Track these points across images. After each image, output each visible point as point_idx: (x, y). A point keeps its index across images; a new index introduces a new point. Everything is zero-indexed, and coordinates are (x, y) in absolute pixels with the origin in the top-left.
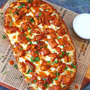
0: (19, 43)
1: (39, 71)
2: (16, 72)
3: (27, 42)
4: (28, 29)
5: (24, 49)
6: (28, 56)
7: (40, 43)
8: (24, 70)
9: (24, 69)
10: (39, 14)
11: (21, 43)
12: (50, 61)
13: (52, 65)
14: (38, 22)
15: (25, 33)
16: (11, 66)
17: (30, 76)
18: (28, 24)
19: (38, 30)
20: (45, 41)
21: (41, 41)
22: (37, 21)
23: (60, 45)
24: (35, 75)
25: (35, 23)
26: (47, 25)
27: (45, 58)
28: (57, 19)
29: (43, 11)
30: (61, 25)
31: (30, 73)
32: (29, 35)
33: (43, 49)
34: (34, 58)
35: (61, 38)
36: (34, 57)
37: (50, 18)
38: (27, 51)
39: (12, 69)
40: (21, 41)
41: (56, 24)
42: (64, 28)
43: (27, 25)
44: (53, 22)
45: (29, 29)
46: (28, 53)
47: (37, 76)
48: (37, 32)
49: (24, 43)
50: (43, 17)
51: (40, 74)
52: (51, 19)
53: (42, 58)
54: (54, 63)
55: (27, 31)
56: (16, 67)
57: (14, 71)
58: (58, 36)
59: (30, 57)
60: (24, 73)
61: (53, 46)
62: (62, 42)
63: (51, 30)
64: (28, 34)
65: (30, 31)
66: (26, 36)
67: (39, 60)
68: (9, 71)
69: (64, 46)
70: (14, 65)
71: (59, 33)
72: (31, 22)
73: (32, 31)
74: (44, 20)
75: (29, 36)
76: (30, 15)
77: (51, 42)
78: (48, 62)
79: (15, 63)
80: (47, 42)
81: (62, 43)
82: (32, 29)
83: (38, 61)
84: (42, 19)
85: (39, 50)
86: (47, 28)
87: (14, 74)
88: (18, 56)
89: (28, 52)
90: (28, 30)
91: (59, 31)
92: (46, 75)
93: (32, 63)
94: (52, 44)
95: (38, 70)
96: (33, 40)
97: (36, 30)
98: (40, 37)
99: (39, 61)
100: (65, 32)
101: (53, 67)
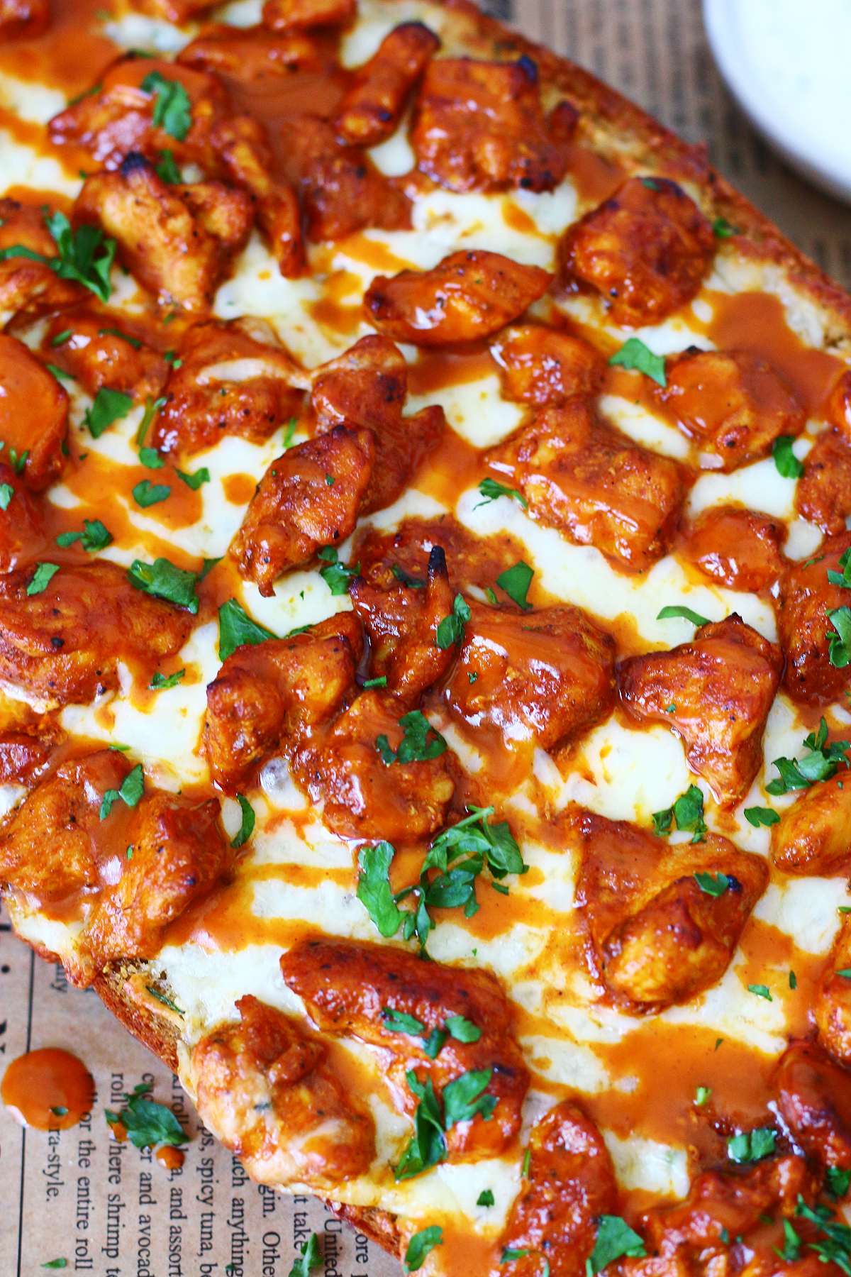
0: (41, 706)
1: (589, 1034)
2: (192, 1207)
3: (164, 642)
4: (77, 420)
5: (166, 783)
6: (295, 873)
7: (386, 578)
8: (331, 1129)
9: (320, 1115)
10: (146, 112)
11: (80, 692)
12: (694, 802)
13: (754, 839)
14: (200, 237)
15: (63, 498)
16: (69, 1139)
17: (486, 1200)
18: (49, 342)
19: (248, 369)
20: (450, 496)
21: (387, 521)
22: (180, 223)
23: (725, 470)
24: (573, 1138)
25: (150, 287)
26: (354, 227)
27: (589, 778)
28: (480, 74)
29: (197, 42)
30: (583, 144)
31: (470, 1145)
32: (142, 504)
33: (485, 647)
34: (413, 862)
35: (693, 351)
36: (399, 843)
37: (362, 95)
38: (230, 789)
39: (101, 1187)
40: (66, 661)
41: (490, 158)
42: (644, 172)
43: (39, 360)
44: (437, 134)
45: (96, 426)
46: (277, 819)
47: (600, 1142)
48: (261, 403)
49: (126, 672)
50: (246, 128)
51: (628, 1085)
52: (378, 112)
53: (539, 795)
54: (780, 803)
55: (84, 457)
56: (153, 1124)
57: (160, 1215)
58: (622, 334)
59: (339, 876)
60: (358, 1192)
61: (627, 526)
62: (737, 397)
63: (477, 275)
64: (123, 502)
65: (138, 441)
66: (109, 540)
67: (501, 852)
68: (67, 1250)
69: (802, 448)
70: (104, 1102)
71: (615, 281)
72: (73, 285)
73: (162, 422)
74: (272, 168)
75: (146, 523)
76: (18, 189)
77: (560, 469)
78: (666, 818)
79: (102, 1077)
80: (503, 500)
81: (745, 418)
82: (145, 388)
83: (499, 873)
84: (242, 159)
85: (424, 695)
86: (380, 282)
87: (175, 1251)
88: (121, 940)
89: (261, 809)
90: (85, 442)
91: (606, 243)
92: (746, 1057)
93: (423, 957)
94: (602, 506)
95: (561, 1032)
96: (262, 569)
97: (216, 386)
98: (346, 463)
99: (524, 869)
100: (695, 227)
101: (796, 867)
